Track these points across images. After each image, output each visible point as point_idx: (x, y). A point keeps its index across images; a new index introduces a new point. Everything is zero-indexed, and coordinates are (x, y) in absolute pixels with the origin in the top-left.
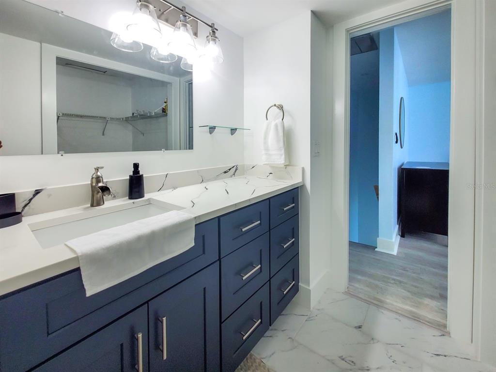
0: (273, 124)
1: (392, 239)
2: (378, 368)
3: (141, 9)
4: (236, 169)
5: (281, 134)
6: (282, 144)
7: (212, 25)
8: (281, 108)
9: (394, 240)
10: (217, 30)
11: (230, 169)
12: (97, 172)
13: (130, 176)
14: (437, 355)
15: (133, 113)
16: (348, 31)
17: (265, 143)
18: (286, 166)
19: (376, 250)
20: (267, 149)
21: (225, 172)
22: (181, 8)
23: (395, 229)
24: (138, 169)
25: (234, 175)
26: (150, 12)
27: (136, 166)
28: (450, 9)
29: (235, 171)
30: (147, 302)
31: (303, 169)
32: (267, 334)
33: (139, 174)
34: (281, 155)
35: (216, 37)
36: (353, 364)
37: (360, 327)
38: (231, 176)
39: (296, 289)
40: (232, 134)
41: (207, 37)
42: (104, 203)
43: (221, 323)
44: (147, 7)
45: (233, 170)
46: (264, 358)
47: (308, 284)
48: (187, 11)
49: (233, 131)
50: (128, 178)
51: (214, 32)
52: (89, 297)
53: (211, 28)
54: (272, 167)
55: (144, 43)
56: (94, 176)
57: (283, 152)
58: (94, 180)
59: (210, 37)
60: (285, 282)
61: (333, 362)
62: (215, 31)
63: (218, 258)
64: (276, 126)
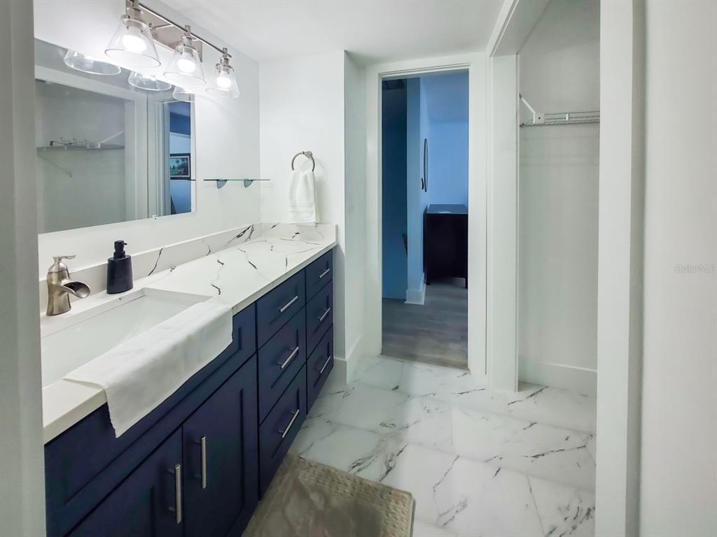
0: (301, 175)
1: (419, 289)
2: (415, 423)
3: (128, 28)
4: (252, 231)
5: (311, 187)
6: (312, 199)
7: (225, 50)
8: (310, 155)
9: (421, 290)
10: (231, 56)
11: (244, 232)
12: (59, 263)
13: (109, 260)
14: (462, 393)
15: (52, 142)
16: (380, 75)
17: (292, 197)
18: (317, 224)
19: (406, 302)
20: (294, 206)
21: (239, 236)
22: (184, 27)
23: (422, 276)
24: (123, 249)
25: (250, 238)
26: (142, 31)
27: (119, 246)
28: (468, 72)
29: (251, 233)
30: (181, 425)
31: (337, 226)
32: (304, 425)
33: (125, 256)
34: (312, 213)
35: (230, 67)
36: (393, 426)
37: (397, 388)
38: (246, 241)
39: (331, 365)
40: (246, 186)
41: (217, 65)
42: (70, 307)
43: (259, 425)
44: (139, 26)
45: (248, 232)
46: (303, 453)
47: (343, 355)
48: (192, 31)
49: (247, 182)
50: (107, 262)
51: (227, 59)
52: (120, 437)
53: (222, 54)
54: (299, 226)
55: (123, 67)
56: (54, 270)
57: (314, 208)
58: (55, 277)
59: (221, 66)
60: (321, 360)
61: (374, 432)
62: (228, 57)
63: (255, 350)
64: (306, 178)
